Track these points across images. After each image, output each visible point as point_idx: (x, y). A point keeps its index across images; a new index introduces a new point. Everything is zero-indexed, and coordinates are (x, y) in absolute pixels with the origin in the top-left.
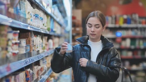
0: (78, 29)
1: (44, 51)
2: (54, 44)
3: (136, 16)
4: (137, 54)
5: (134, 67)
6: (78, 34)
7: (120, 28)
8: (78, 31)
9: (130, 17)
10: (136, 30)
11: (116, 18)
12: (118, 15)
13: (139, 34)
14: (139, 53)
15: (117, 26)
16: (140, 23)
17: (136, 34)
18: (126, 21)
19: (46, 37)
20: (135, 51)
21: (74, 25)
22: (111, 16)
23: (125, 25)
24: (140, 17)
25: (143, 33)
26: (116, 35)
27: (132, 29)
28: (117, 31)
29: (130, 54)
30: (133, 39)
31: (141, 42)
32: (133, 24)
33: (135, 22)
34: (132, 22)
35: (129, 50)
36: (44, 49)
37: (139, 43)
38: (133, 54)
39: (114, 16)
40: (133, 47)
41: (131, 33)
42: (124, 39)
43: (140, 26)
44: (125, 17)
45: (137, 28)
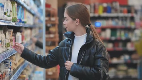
0: (53, 19)
1: (8, 50)
2: (23, 38)
3: (117, 5)
4: (118, 46)
5: (115, 61)
6: (53, 25)
7: (100, 18)
8: (53, 21)
9: (110, 5)
10: (116, 20)
11: (95, 7)
12: (97, 3)
13: (120, 24)
14: (121, 45)
15: (96, 15)
16: (121, 12)
17: (117, 23)
18: (105, 10)
19: (12, 30)
20: (115, 42)
21: (49, 14)
22: (90, 5)
23: (105, 15)
24: (121, 6)
25: (125, 22)
26: (95, 25)
27: (112, 18)
28: (96, 21)
29: (110, 46)
30: (114, 30)
31: (123, 33)
32: (113, 13)
33: (116, 10)
34: (113, 11)
35: (109, 41)
36: (8, 47)
37: (120, 33)
38: (114, 46)
39: (92, 5)
40: (113, 38)
41: (111, 23)
42: (103, 29)
43: (121, 15)
44: (105, 5)
45: (117, 18)
